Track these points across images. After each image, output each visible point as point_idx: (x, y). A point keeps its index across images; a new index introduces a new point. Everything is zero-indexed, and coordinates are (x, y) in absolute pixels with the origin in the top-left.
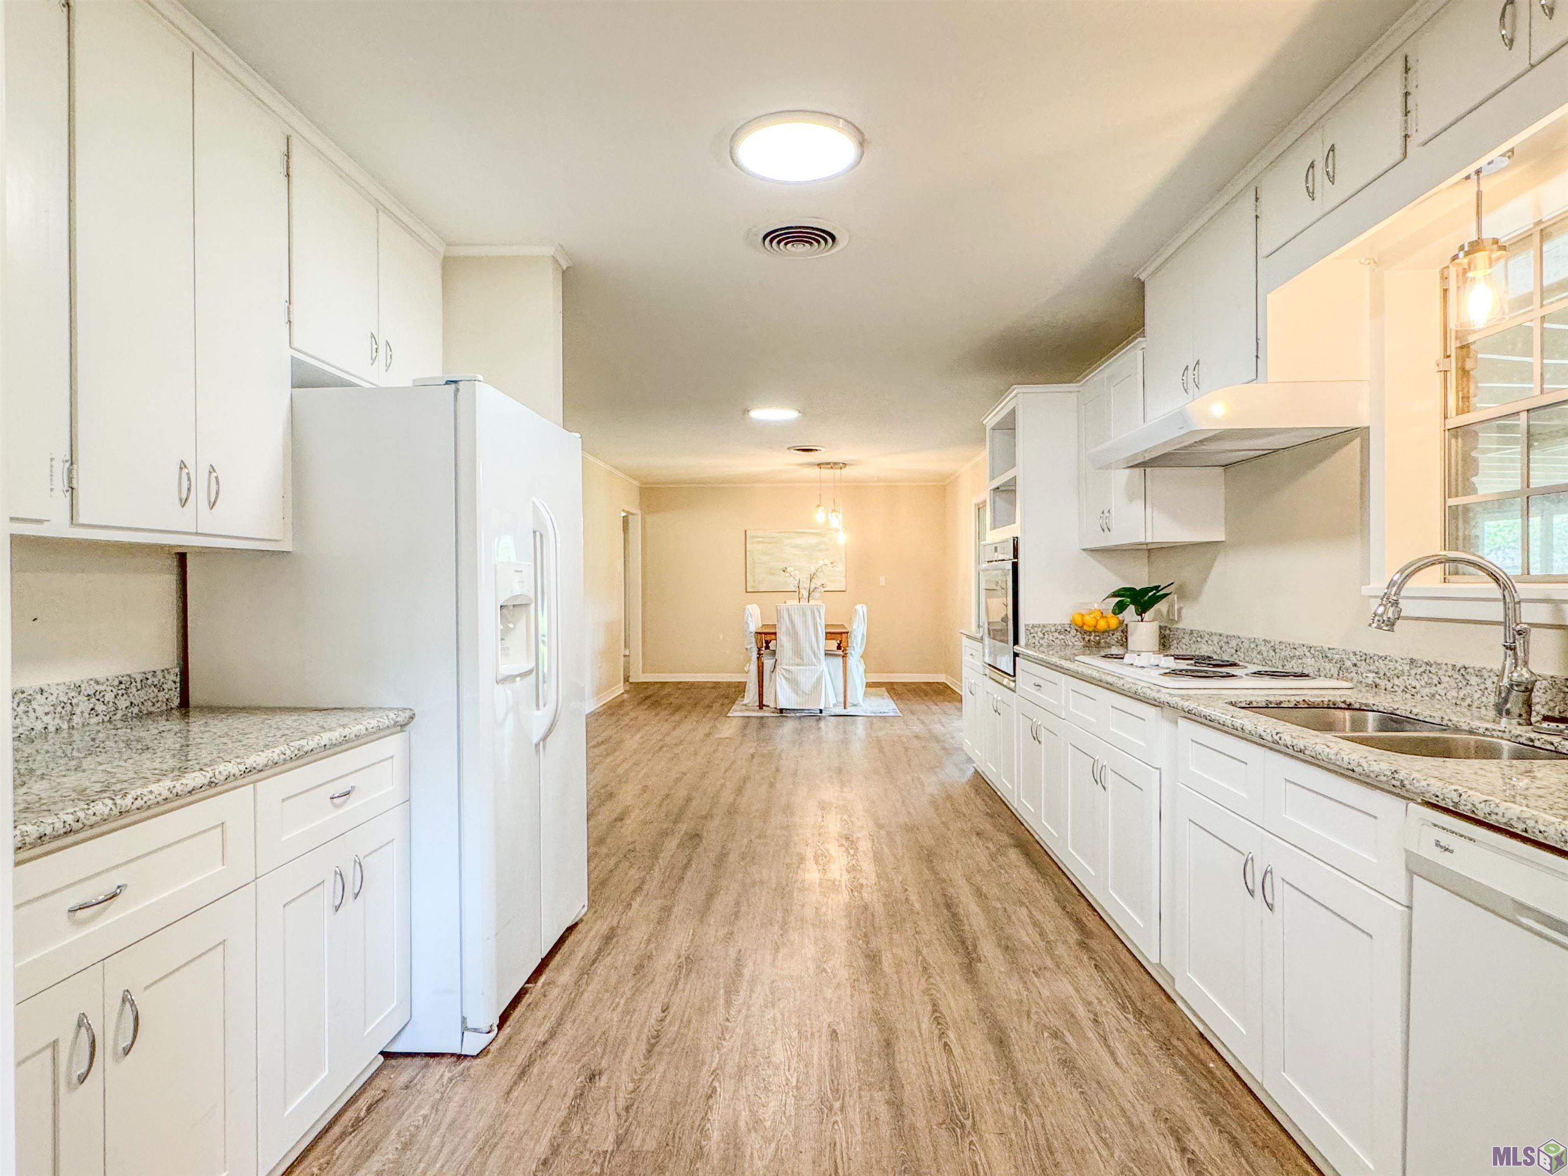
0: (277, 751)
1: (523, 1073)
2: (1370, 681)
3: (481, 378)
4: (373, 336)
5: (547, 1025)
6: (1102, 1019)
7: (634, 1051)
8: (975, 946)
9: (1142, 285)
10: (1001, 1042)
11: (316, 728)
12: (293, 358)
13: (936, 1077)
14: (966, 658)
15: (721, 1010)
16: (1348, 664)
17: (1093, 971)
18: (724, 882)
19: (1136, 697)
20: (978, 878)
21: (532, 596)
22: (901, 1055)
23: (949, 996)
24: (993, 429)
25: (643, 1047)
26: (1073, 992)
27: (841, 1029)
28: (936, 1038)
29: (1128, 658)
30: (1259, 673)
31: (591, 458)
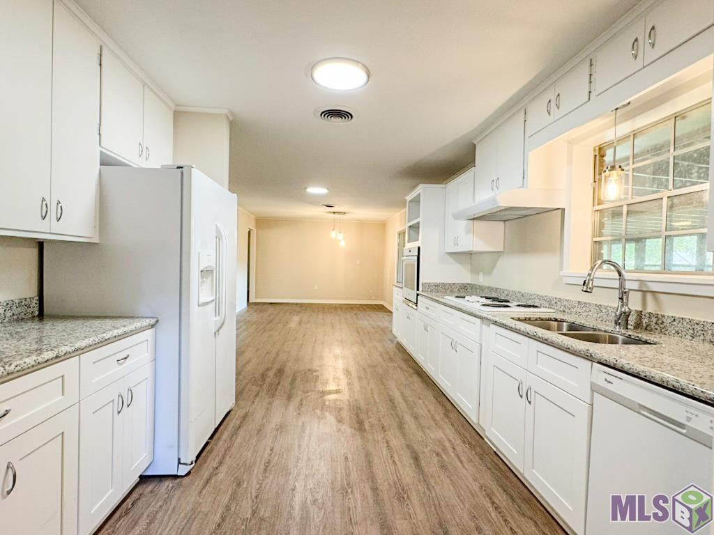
0: (91, 339)
1: (208, 481)
2: (561, 309)
3: (194, 166)
4: (140, 144)
5: (217, 460)
6: (457, 448)
7: (258, 470)
8: (403, 418)
9: (474, 146)
10: (416, 459)
11: (110, 328)
12: (101, 151)
13: (390, 476)
14: (395, 295)
15: (297, 449)
16: (553, 302)
17: (451, 427)
18: (295, 391)
19: (472, 314)
20: (402, 388)
21: (214, 266)
22: (375, 467)
23: (394, 439)
24: (410, 201)
25: (262, 467)
26: (444, 437)
27: (349, 456)
28: (389, 458)
29: (467, 298)
30: (519, 305)
31: (240, 209)
